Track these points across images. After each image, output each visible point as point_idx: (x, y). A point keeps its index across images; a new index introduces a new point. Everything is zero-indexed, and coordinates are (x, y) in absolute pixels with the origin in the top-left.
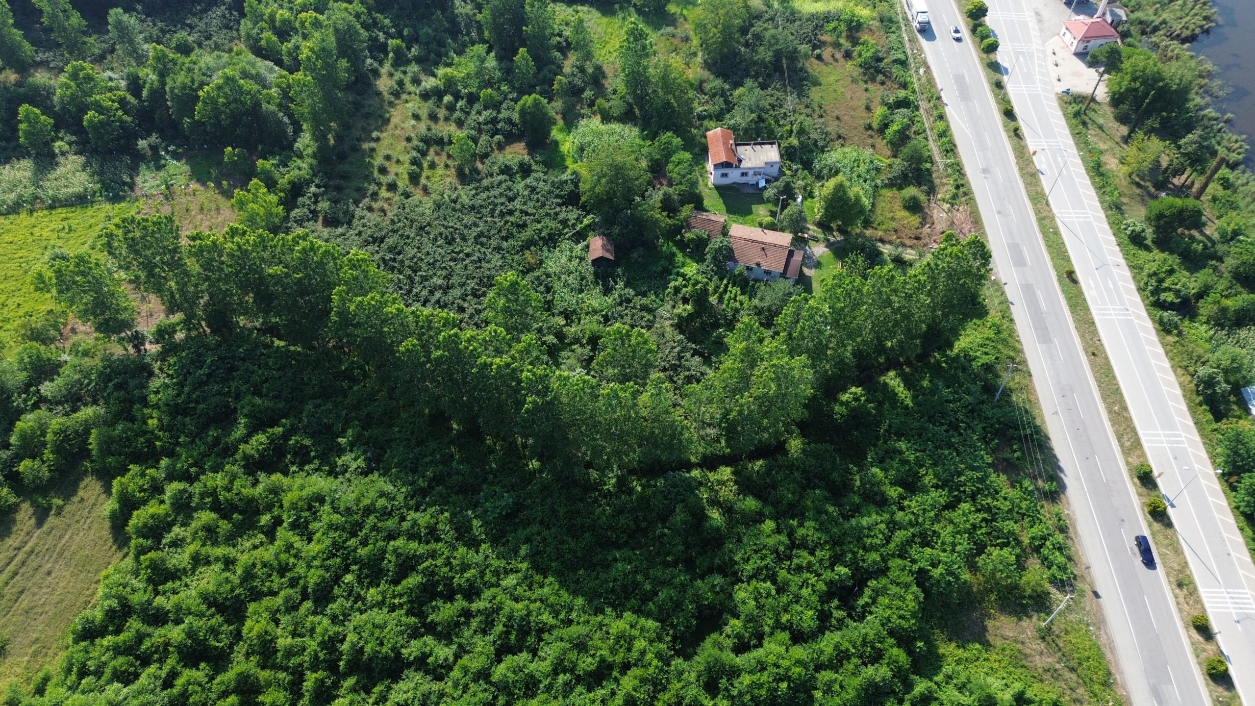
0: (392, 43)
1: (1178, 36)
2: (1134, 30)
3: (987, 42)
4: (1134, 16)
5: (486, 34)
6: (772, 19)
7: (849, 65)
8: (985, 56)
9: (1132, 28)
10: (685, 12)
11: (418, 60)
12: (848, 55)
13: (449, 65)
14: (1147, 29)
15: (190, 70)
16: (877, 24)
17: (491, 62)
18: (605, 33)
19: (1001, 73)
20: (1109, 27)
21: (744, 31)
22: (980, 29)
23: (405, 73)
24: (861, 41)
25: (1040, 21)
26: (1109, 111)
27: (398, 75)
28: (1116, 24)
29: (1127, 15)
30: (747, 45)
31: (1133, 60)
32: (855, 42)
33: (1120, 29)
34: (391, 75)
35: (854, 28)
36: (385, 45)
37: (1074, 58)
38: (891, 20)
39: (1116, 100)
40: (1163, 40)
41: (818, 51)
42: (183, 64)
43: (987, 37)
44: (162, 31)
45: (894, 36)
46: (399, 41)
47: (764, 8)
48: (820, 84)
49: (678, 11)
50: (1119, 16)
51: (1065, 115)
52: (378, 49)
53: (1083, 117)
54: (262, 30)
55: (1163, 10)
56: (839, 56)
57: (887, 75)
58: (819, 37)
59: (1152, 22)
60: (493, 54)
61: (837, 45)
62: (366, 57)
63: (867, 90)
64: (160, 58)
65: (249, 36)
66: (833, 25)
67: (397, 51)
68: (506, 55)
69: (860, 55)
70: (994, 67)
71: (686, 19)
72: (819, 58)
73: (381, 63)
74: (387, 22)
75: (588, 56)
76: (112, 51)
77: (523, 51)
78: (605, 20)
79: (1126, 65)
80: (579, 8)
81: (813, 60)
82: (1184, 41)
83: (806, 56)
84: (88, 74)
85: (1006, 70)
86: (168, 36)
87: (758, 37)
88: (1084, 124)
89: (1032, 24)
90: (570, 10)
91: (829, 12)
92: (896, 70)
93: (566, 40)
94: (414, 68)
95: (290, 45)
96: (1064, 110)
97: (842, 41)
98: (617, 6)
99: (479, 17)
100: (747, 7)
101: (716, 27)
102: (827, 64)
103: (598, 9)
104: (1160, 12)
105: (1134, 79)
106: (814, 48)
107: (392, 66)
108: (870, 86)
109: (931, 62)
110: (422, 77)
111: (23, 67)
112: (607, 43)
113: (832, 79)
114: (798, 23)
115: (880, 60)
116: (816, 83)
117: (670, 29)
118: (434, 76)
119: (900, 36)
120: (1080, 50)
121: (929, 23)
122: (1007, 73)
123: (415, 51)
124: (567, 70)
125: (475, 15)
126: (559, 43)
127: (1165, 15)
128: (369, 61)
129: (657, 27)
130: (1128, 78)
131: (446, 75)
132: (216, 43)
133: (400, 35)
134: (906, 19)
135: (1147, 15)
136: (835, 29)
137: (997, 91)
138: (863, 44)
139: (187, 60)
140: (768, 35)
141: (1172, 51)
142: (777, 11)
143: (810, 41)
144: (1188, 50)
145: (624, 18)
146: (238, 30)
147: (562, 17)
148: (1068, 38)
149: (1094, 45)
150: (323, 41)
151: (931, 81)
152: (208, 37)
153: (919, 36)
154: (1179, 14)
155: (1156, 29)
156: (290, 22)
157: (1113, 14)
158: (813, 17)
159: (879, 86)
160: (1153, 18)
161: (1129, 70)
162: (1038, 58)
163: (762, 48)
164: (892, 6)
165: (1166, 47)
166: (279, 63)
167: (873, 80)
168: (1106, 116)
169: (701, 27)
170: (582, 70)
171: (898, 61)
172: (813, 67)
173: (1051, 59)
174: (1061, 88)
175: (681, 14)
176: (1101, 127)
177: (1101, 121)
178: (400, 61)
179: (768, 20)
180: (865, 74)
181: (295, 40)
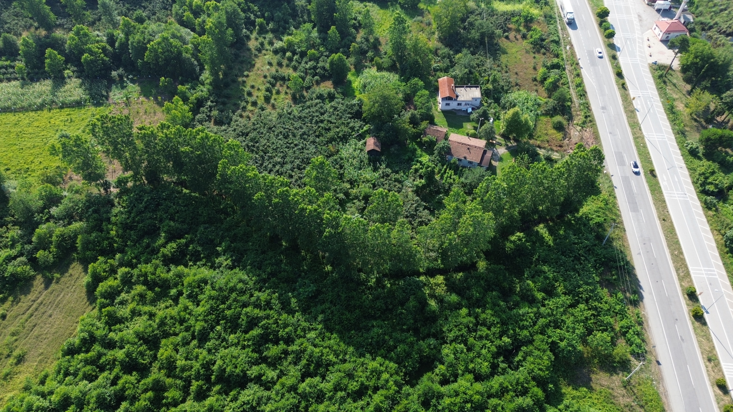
0: (258, 20)
1: (725, 32)
2: (698, 28)
3: (608, 31)
4: (697, 19)
5: (313, 17)
6: (480, 14)
7: (525, 43)
8: (606, 40)
9: (696, 27)
10: (429, 8)
11: (273, 31)
12: (524, 37)
13: (290, 34)
14: (705, 27)
15: (143, 32)
16: (543, 19)
17: (315, 34)
18: (382, 19)
19: (615, 50)
20: (682, 26)
21: (463, 20)
22: (604, 24)
23: (265, 38)
24: (533, 28)
25: (640, 20)
26: (680, 75)
27: (261, 39)
28: (686, 24)
29: (694, 19)
30: (464, 28)
31: (695, 46)
32: (529, 29)
33: (689, 27)
34: (257, 39)
35: (529, 21)
36: (255, 21)
37: (660, 43)
38: (551, 17)
39: (685, 69)
40: (715, 34)
41: (506, 34)
42: (139, 29)
43: (608, 28)
44: (128, 9)
45: (552, 26)
46: (262, 20)
47: (476, 7)
48: (507, 53)
49: (425, 7)
50: (688, 19)
51: (653, 77)
52: (250, 24)
53: (664, 78)
54: (184, 11)
55: (716, 16)
56: (519, 37)
57: (547, 49)
58: (508, 25)
59: (709, 23)
60: (316, 29)
61: (518, 31)
62: (243, 28)
63: (534, 57)
64: (126, 25)
65: (177, 14)
66: (516, 18)
67: (261, 25)
68: (323, 30)
69: (531, 37)
70: (612, 47)
71: (429, 12)
72: (507, 37)
73: (251, 32)
74: (256, 8)
75: (371, 32)
76: (99, 20)
77: (333, 28)
78: (382, 11)
79: (692, 48)
80: (367, 4)
81: (503, 39)
82: (728, 35)
83: (500, 37)
84: (86, 33)
85: (619, 48)
86: (131, 12)
87: (471, 24)
88: (665, 82)
89: (636, 22)
90: (362, 5)
91: (514, 11)
92: (553, 46)
93: (359, 22)
94: (270, 36)
95: (200, 20)
96: (653, 73)
97: (521, 28)
98: (389, 3)
99: (309, 7)
100: (466, 6)
101: (447, 17)
102: (511, 42)
103: (378, 5)
104: (714, 18)
105: (696, 57)
106: (505, 31)
107: (258, 34)
108: (537, 55)
109: (574, 42)
110: (275, 41)
111: (49, 27)
112: (382, 24)
113: (514, 50)
114: (495, 17)
115: (543, 40)
116: (505, 53)
117: (420, 18)
118: (282, 40)
119: (556, 26)
120: (664, 38)
121: (574, 19)
122: (619, 51)
123: (271, 26)
124: (358, 39)
125: (306, 6)
126: (354, 24)
127: (717, 19)
128: (244, 30)
129: (412, 16)
130: (692, 56)
131: (288, 40)
132: (158, 17)
133: (263, 16)
134: (560, 16)
135: (706, 19)
136: (517, 21)
137: (613, 61)
138: (534, 30)
139: (141, 26)
140: (477, 23)
141: (720, 41)
142: (483, 9)
143: (502, 28)
144: (730, 40)
145: (393, 11)
146: (171, 10)
147: (357, 9)
148: (657, 31)
149: (672, 36)
150: (219, 18)
151: (573, 54)
152: (154, 14)
153: (567, 27)
154: (726, 19)
155: (711, 28)
156: (201, 7)
157: (685, 17)
158: (504, 13)
159: (542, 56)
160: (709, 21)
161: (693, 52)
162: (639, 42)
163: (473, 31)
164: (552, 9)
165: (717, 38)
166: (193, 30)
167: (539, 52)
168: (678, 78)
169: (438, 17)
170: (367, 40)
171: (554, 41)
172: (503, 43)
173: (647, 43)
174: (651, 60)
175: (427, 9)
176: (674, 85)
177: (675, 81)
178: (262, 31)
179: (478, 14)
180: (534, 48)
181: (203, 17)
